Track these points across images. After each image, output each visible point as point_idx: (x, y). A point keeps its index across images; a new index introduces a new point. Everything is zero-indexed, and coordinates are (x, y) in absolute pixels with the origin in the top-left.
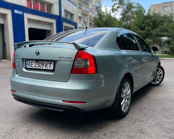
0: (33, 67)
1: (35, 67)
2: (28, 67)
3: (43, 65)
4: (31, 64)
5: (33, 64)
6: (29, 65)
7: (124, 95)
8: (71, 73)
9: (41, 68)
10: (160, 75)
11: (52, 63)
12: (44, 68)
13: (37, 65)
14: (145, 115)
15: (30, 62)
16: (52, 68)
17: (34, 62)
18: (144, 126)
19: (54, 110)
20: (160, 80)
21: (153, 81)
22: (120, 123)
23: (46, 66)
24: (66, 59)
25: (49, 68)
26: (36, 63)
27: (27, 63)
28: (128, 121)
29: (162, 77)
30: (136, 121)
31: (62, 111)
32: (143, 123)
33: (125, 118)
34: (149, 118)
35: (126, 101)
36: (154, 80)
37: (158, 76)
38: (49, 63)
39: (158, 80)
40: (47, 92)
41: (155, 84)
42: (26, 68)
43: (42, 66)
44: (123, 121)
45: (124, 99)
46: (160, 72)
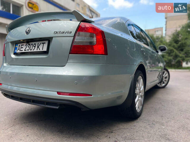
0: (22, 51)
1: (25, 50)
2: (17, 52)
3: (35, 47)
4: (21, 48)
5: (22, 48)
6: (18, 49)
7: (138, 91)
8: (69, 54)
9: (32, 51)
10: (166, 78)
11: (45, 43)
12: (35, 50)
13: (28, 48)
14: (162, 116)
15: (19, 46)
16: (45, 49)
17: (25, 44)
18: (166, 130)
19: (46, 106)
20: (166, 82)
21: (158, 83)
22: (134, 126)
23: (38, 47)
24: (64, 35)
25: (41, 50)
26: (26, 46)
27: (16, 47)
28: (144, 123)
29: (167, 79)
30: (154, 123)
31: (58, 108)
32: (163, 125)
33: (139, 119)
34: (169, 120)
35: (140, 98)
36: (160, 82)
37: (164, 78)
38: (42, 43)
39: (163, 83)
40: (36, 81)
41: (160, 86)
42: (15, 54)
43: (33, 48)
44: (138, 123)
45: (138, 96)
46: (166, 74)
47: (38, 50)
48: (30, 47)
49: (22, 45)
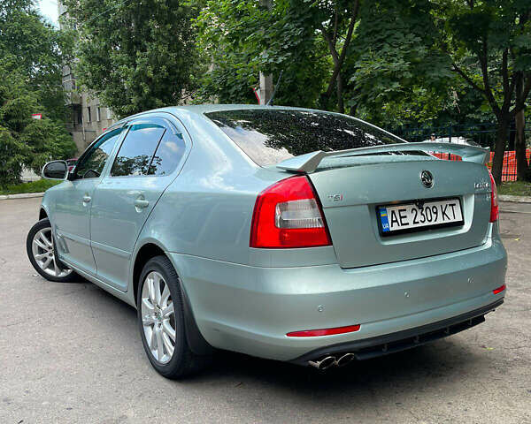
0: (407, 224)
4: (401, 218)
15: (393, 212)
23: (444, 213)
43: (434, 216)
47: (447, 221)
48: (424, 212)
49: (400, 211)
